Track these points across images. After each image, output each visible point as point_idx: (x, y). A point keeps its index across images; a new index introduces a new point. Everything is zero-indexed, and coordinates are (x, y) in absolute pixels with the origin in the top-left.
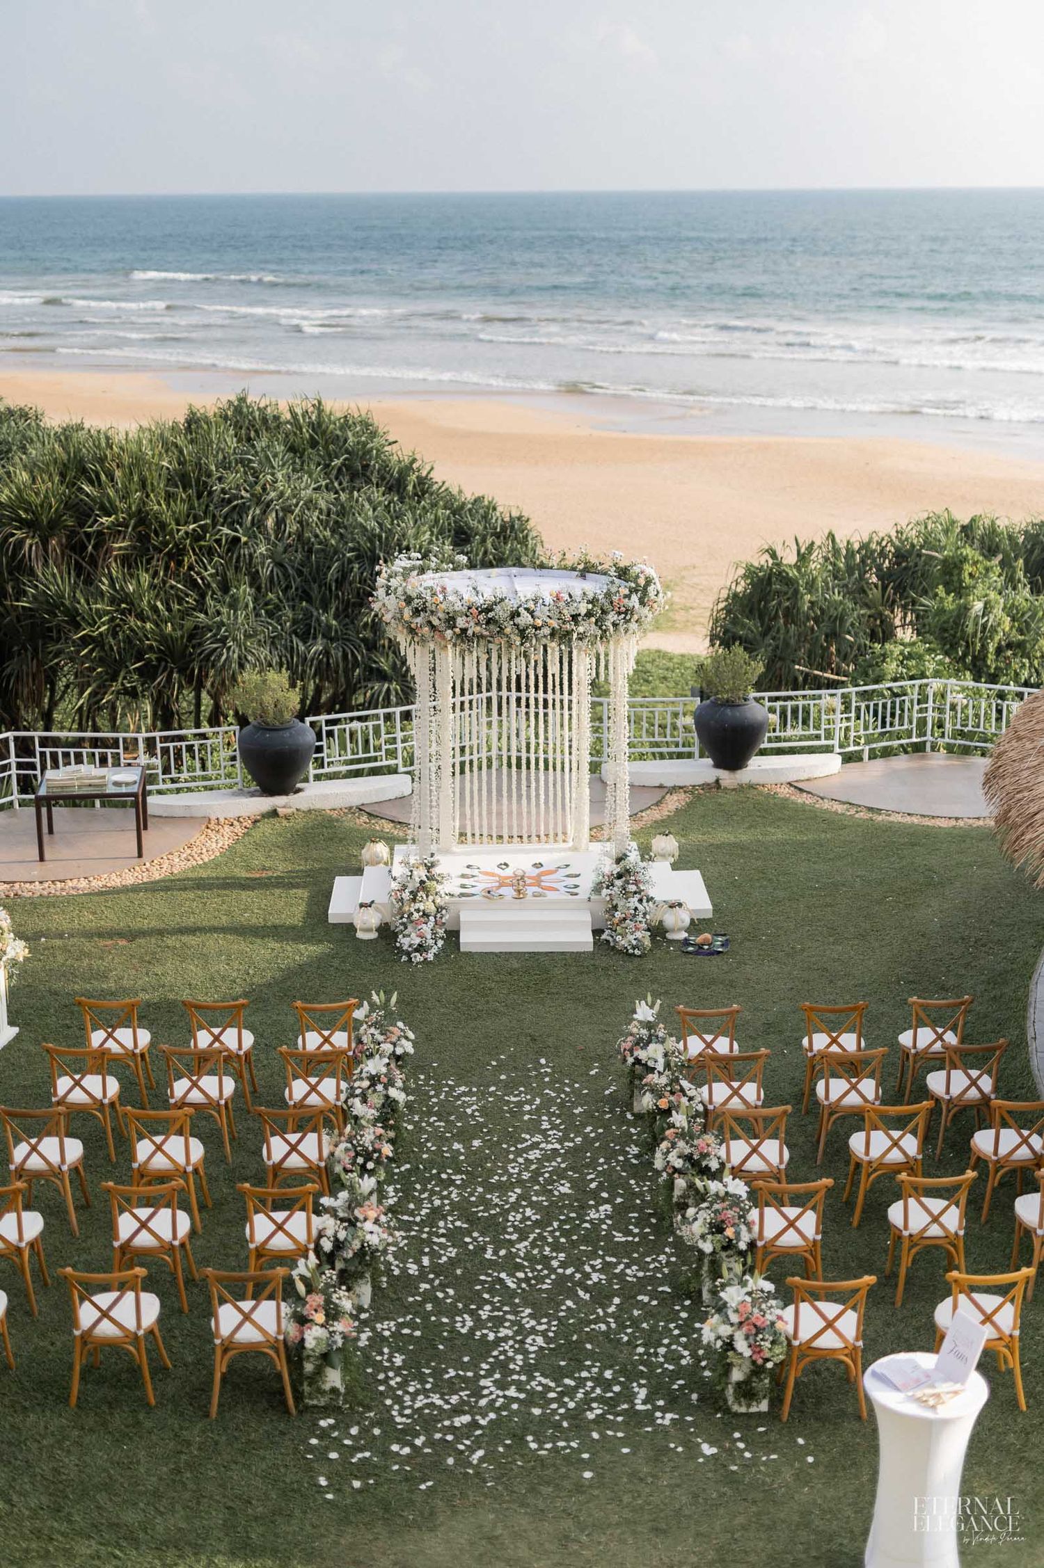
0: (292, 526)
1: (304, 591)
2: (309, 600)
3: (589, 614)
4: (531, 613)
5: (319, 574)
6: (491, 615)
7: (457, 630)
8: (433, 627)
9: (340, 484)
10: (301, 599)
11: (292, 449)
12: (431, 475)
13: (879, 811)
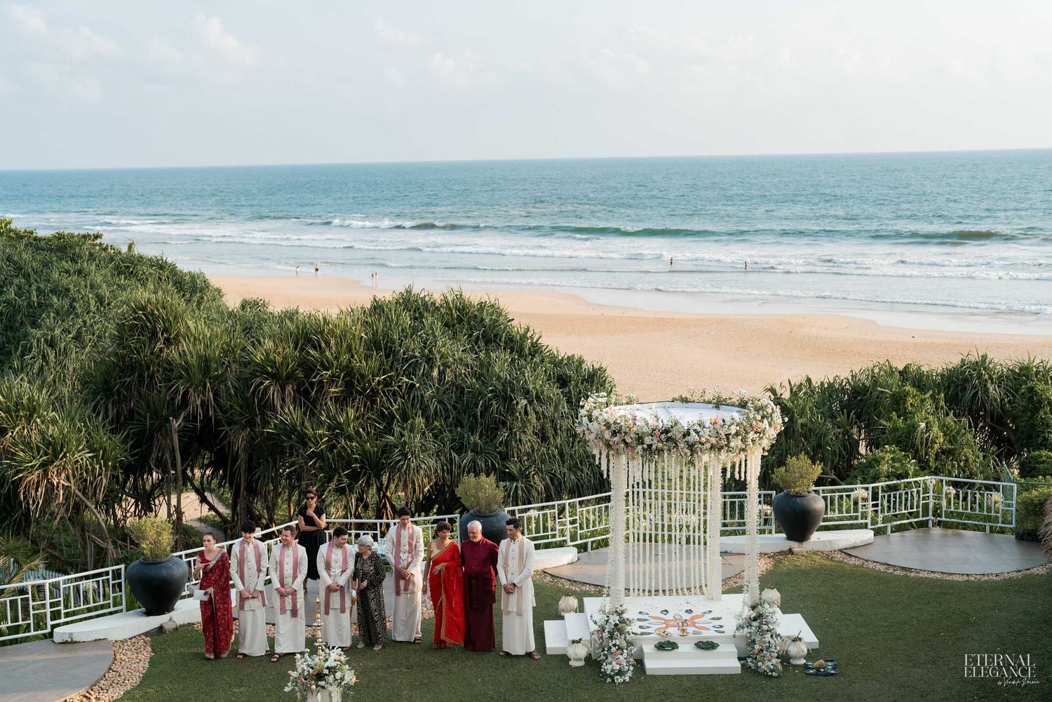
0: (449, 376)
1: (458, 420)
2: (462, 427)
3: (737, 434)
4: (697, 433)
5: (468, 409)
6: (669, 435)
7: (645, 446)
8: (626, 443)
9: (479, 348)
10: (456, 426)
11: (446, 325)
12: (539, 342)
13: (910, 570)
